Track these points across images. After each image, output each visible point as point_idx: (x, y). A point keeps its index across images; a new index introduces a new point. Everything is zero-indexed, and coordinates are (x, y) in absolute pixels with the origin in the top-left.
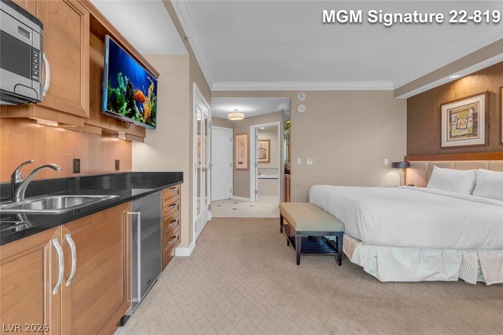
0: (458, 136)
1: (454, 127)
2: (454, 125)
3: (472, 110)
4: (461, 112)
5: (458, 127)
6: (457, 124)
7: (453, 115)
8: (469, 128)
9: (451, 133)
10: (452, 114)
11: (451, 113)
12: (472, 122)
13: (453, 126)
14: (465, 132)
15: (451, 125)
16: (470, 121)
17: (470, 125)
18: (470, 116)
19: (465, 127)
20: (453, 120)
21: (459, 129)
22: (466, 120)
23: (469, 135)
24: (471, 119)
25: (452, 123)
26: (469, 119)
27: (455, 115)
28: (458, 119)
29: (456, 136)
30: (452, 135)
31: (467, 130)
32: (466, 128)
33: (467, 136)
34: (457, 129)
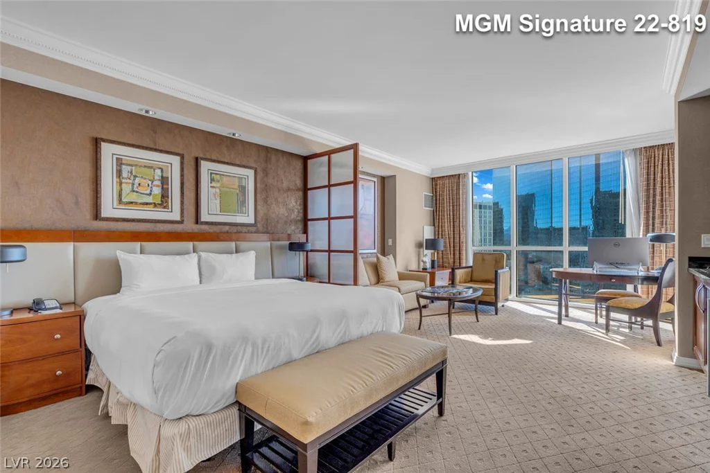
0: (136, 203)
1: (126, 188)
2: (126, 183)
3: (160, 170)
4: (141, 166)
5: (135, 189)
6: (133, 184)
7: (124, 166)
8: (156, 195)
9: (120, 195)
10: (122, 164)
11: (120, 162)
12: (160, 188)
13: (124, 186)
14: (150, 199)
15: (121, 183)
16: (157, 186)
17: (157, 191)
18: (156, 178)
19: (148, 192)
20: (125, 174)
21: (137, 192)
22: (150, 183)
23: (155, 205)
24: (158, 183)
25: (123, 181)
26: (155, 183)
27: (129, 168)
28: (135, 177)
29: (132, 203)
30: (124, 200)
31: (151, 197)
32: (150, 194)
33: (152, 206)
34: (134, 191)
